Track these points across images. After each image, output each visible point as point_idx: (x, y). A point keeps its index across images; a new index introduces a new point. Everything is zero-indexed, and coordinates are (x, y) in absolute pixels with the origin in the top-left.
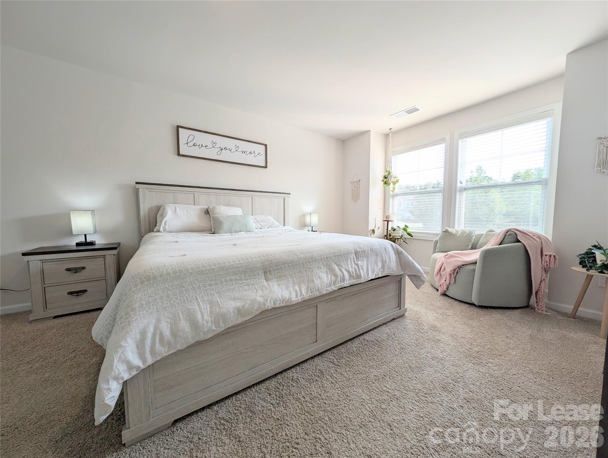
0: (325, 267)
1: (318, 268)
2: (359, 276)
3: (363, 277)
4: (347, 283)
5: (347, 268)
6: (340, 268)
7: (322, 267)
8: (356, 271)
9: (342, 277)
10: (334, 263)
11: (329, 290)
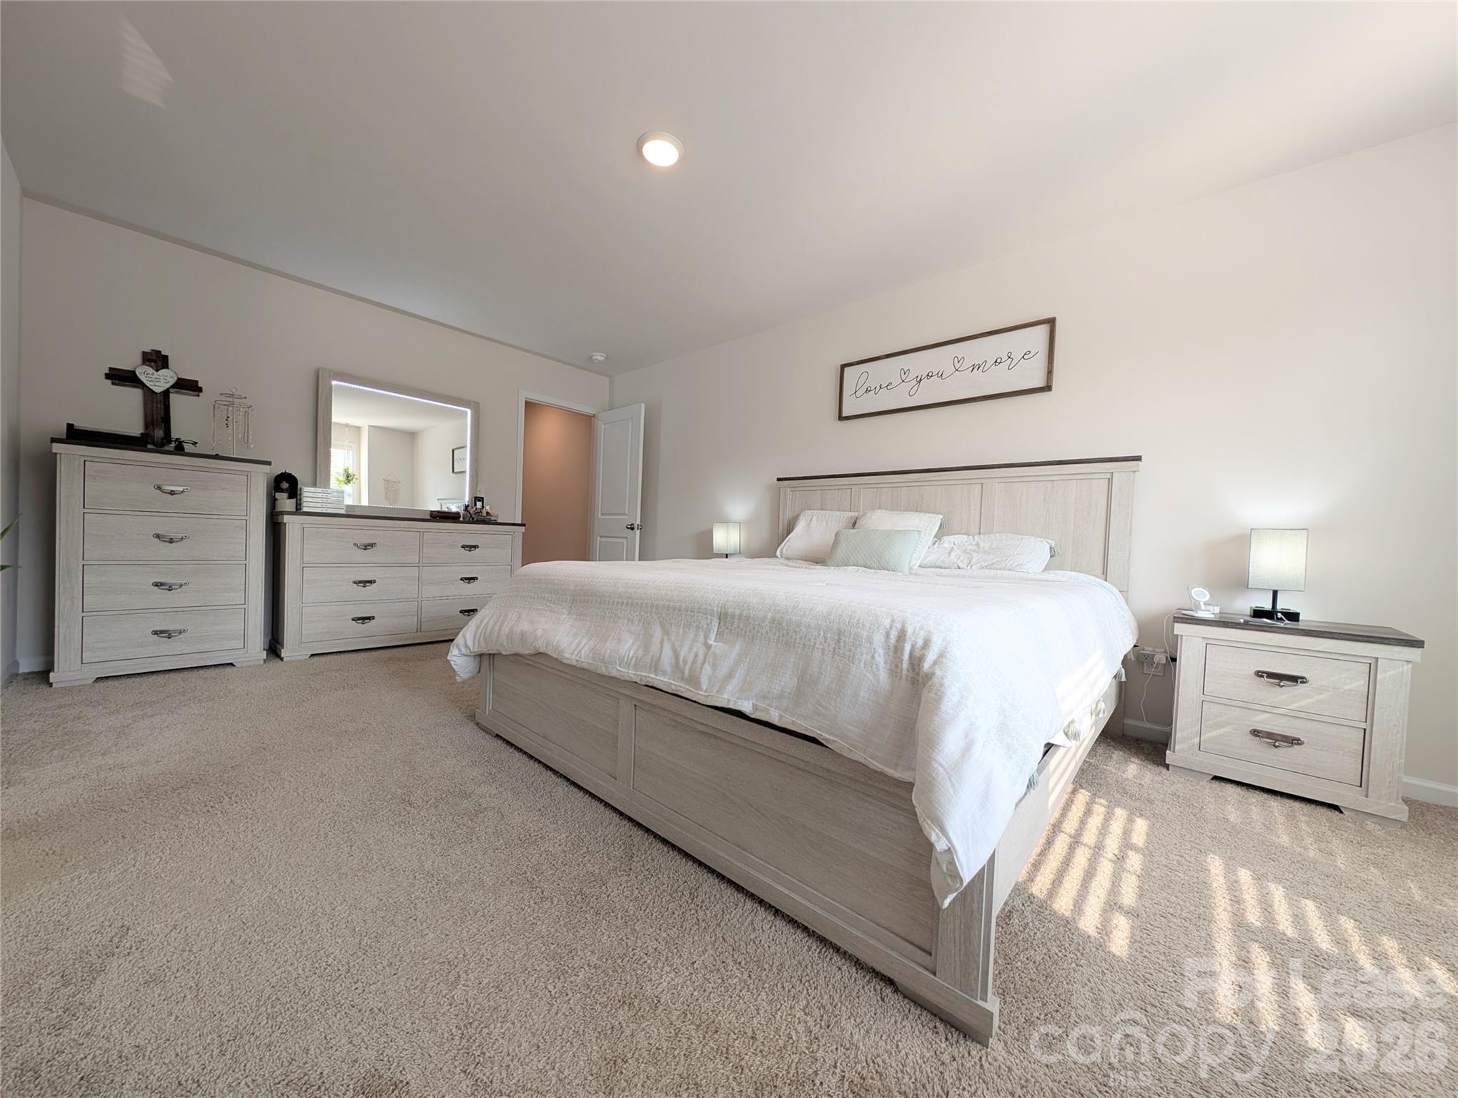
0: (641, 624)
1: (628, 620)
2: (693, 680)
3: (704, 687)
4: (661, 680)
5: (677, 644)
6: (666, 638)
7: (636, 622)
8: (694, 662)
9: (655, 659)
10: (661, 622)
11: (623, 674)
